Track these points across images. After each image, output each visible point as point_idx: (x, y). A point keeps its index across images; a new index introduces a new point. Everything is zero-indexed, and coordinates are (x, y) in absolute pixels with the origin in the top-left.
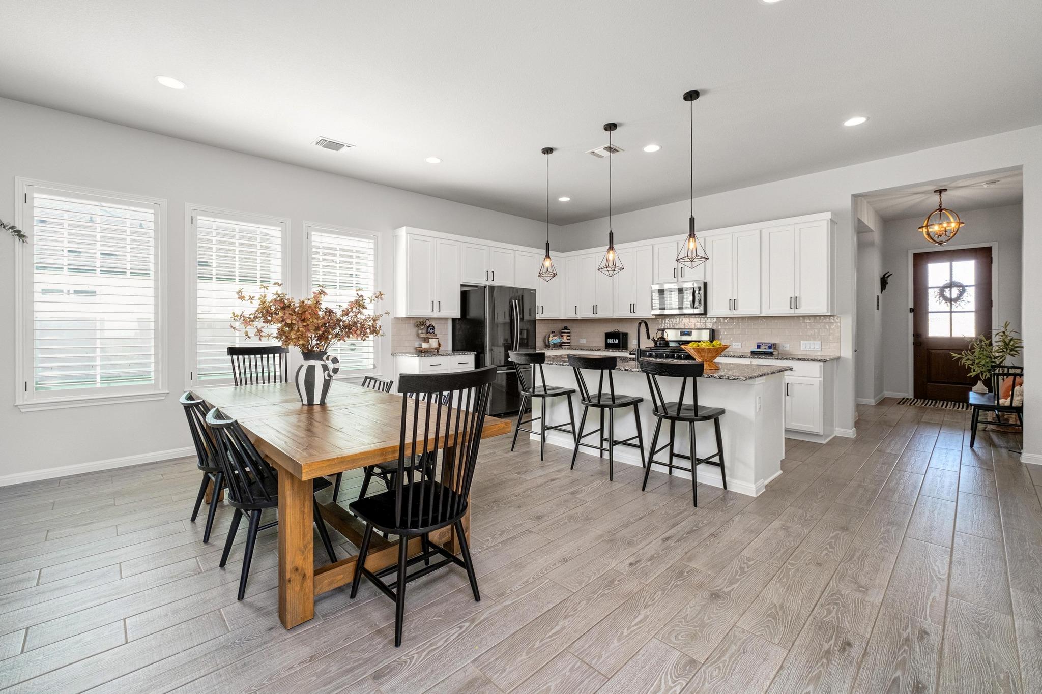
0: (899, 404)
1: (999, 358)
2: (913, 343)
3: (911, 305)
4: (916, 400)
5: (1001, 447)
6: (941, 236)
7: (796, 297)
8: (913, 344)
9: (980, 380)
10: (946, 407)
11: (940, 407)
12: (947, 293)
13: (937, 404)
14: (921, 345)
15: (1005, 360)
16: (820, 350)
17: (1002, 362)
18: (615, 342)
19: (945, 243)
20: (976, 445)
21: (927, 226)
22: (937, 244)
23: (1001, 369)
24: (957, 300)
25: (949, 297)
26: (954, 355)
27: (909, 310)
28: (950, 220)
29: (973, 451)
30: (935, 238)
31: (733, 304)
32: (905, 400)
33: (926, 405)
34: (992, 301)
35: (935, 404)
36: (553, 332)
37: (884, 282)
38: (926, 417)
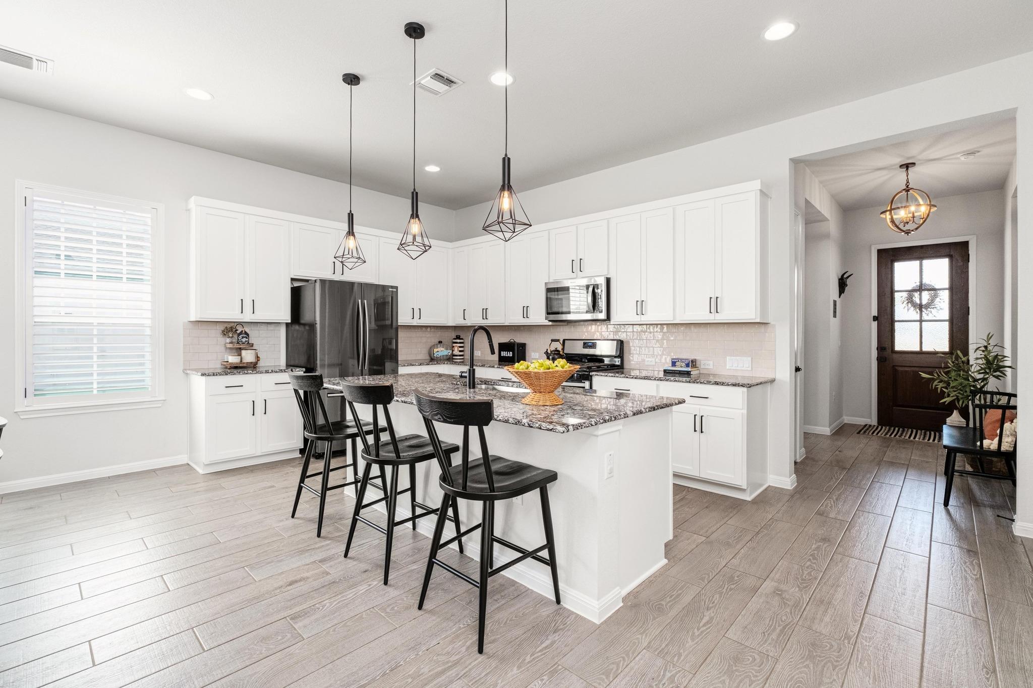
0: (859, 433)
1: (980, 382)
2: (877, 357)
3: (875, 312)
4: (880, 427)
5: (985, 506)
6: (907, 223)
7: (717, 298)
8: (877, 360)
9: (956, 408)
10: (914, 438)
11: (907, 438)
12: (916, 299)
13: (904, 434)
14: (886, 360)
15: (987, 383)
16: (750, 369)
17: (983, 386)
18: (509, 355)
19: (913, 232)
20: (952, 501)
21: (891, 210)
22: (903, 233)
23: (982, 395)
24: (928, 306)
25: (918, 302)
26: (924, 375)
27: (872, 317)
28: (919, 202)
29: (948, 512)
30: (901, 226)
31: (640, 306)
32: (867, 427)
33: (890, 435)
34: (969, 308)
35: (902, 434)
36: (440, 342)
37: (842, 284)
38: (890, 455)
